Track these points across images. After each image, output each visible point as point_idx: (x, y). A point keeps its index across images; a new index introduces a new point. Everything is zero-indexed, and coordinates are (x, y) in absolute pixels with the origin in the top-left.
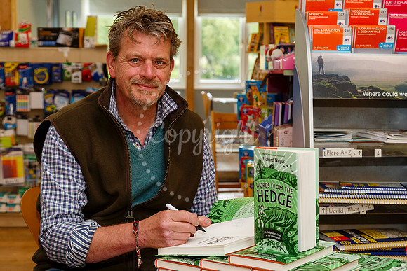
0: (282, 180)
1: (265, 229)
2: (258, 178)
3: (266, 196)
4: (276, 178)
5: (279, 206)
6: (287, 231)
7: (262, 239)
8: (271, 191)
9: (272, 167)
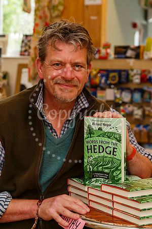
0: (109, 138)
1: (93, 172)
2: (88, 137)
3: (94, 149)
4: (103, 137)
5: (106, 155)
6: (113, 171)
7: (91, 178)
8: (99, 146)
9: (100, 129)
